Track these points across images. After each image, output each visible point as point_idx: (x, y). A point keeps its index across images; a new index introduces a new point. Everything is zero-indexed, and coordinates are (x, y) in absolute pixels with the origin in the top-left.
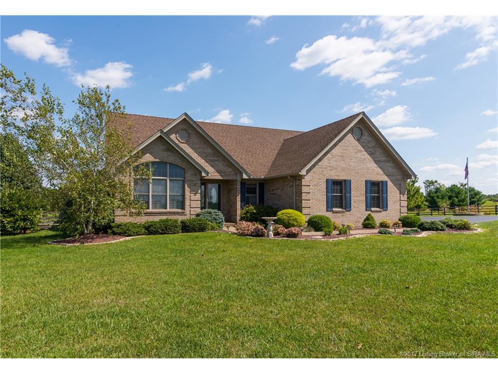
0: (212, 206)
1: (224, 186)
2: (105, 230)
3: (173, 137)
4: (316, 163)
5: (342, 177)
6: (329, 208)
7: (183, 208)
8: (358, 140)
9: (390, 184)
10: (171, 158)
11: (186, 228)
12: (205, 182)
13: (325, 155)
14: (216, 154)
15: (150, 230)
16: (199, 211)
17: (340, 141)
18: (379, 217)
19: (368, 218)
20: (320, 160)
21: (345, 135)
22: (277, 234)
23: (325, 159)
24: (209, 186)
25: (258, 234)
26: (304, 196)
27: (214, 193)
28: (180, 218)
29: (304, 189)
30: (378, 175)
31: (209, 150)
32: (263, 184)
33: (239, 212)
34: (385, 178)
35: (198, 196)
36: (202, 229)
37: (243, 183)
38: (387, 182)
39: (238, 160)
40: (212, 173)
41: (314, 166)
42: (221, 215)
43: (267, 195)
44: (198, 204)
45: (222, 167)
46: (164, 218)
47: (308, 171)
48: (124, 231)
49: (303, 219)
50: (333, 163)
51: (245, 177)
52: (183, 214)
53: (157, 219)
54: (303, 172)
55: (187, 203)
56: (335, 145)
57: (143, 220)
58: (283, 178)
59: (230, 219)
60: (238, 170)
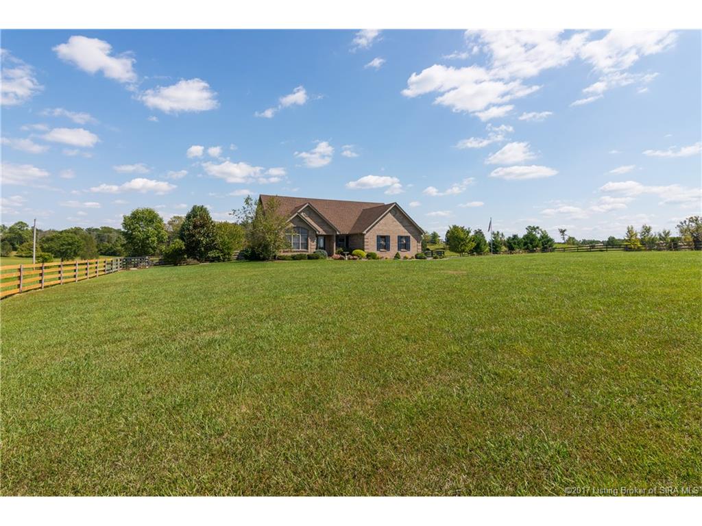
0: (320, 248)
1: (327, 238)
2: (275, 258)
3: (302, 214)
4: (372, 227)
5: (385, 234)
6: (378, 249)
7: (307, 249)
8: (394, 216)
9: (411, 237)
10: (302, 225)
11: (310, 258)
12: (317, 236)
13: (377, 223)
14: (323, 222)
15: (294, 258)
16: (315, 250)
17: (384, 216)
18: (403, 254)
19: (397, 254)
20: (373, 226)
21: (386, 214)
22: (349, 259)
23: (376, 226)
24: (319, 237)
25: (341, 259)
26: (365, 244)
27: (322, 241)
28: (307, 254)
29: (366, 240)
30: (405, 233)
31: (320, 220)
32: (348, 237)
33: (335, 251)
34: (409, 235)
35: (315, 243)
36: (317, 258)
37: (337, 236)
38: (409, 237)
39: (333, 223)
40: (321, 231)
41: (371, 229)
42: (325, 252)
43: (350, 243)
44: (315, 247)
45: (326, 228)
46: (299, 253)
47: (367, 232)
48: (283, 258)
49: (365, 254)
50: (381, 228)
51: (338, 233)
52: (307, 252)
53: (296, 254)
54: (365, 232)
55: (309, 247)
56: (381, 219)
57: (290, 254)
58: (356, 234)
59: (330, 255)
60: (335, 230)
